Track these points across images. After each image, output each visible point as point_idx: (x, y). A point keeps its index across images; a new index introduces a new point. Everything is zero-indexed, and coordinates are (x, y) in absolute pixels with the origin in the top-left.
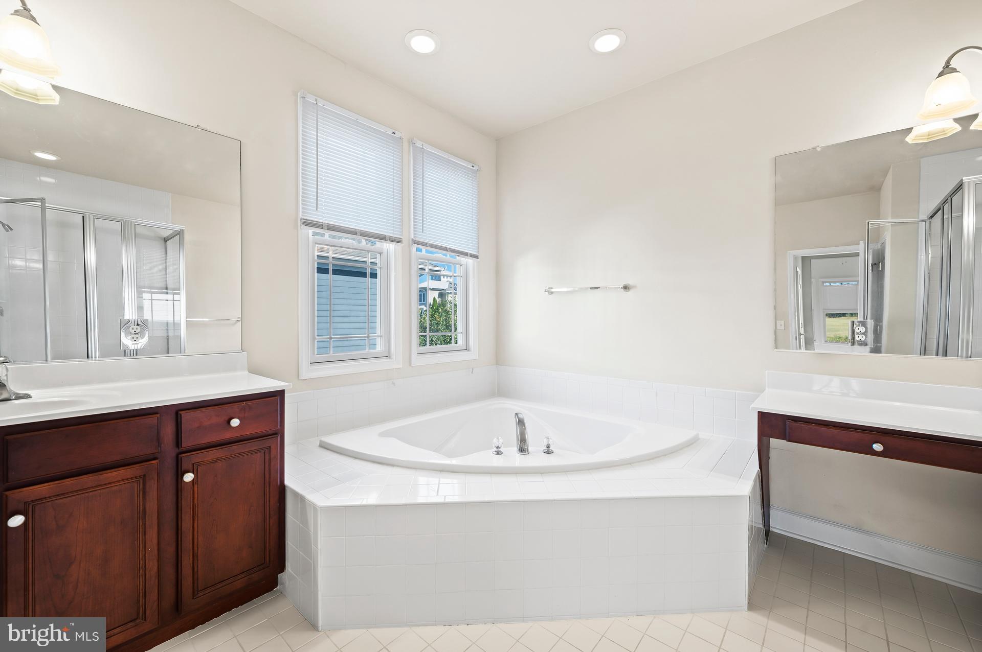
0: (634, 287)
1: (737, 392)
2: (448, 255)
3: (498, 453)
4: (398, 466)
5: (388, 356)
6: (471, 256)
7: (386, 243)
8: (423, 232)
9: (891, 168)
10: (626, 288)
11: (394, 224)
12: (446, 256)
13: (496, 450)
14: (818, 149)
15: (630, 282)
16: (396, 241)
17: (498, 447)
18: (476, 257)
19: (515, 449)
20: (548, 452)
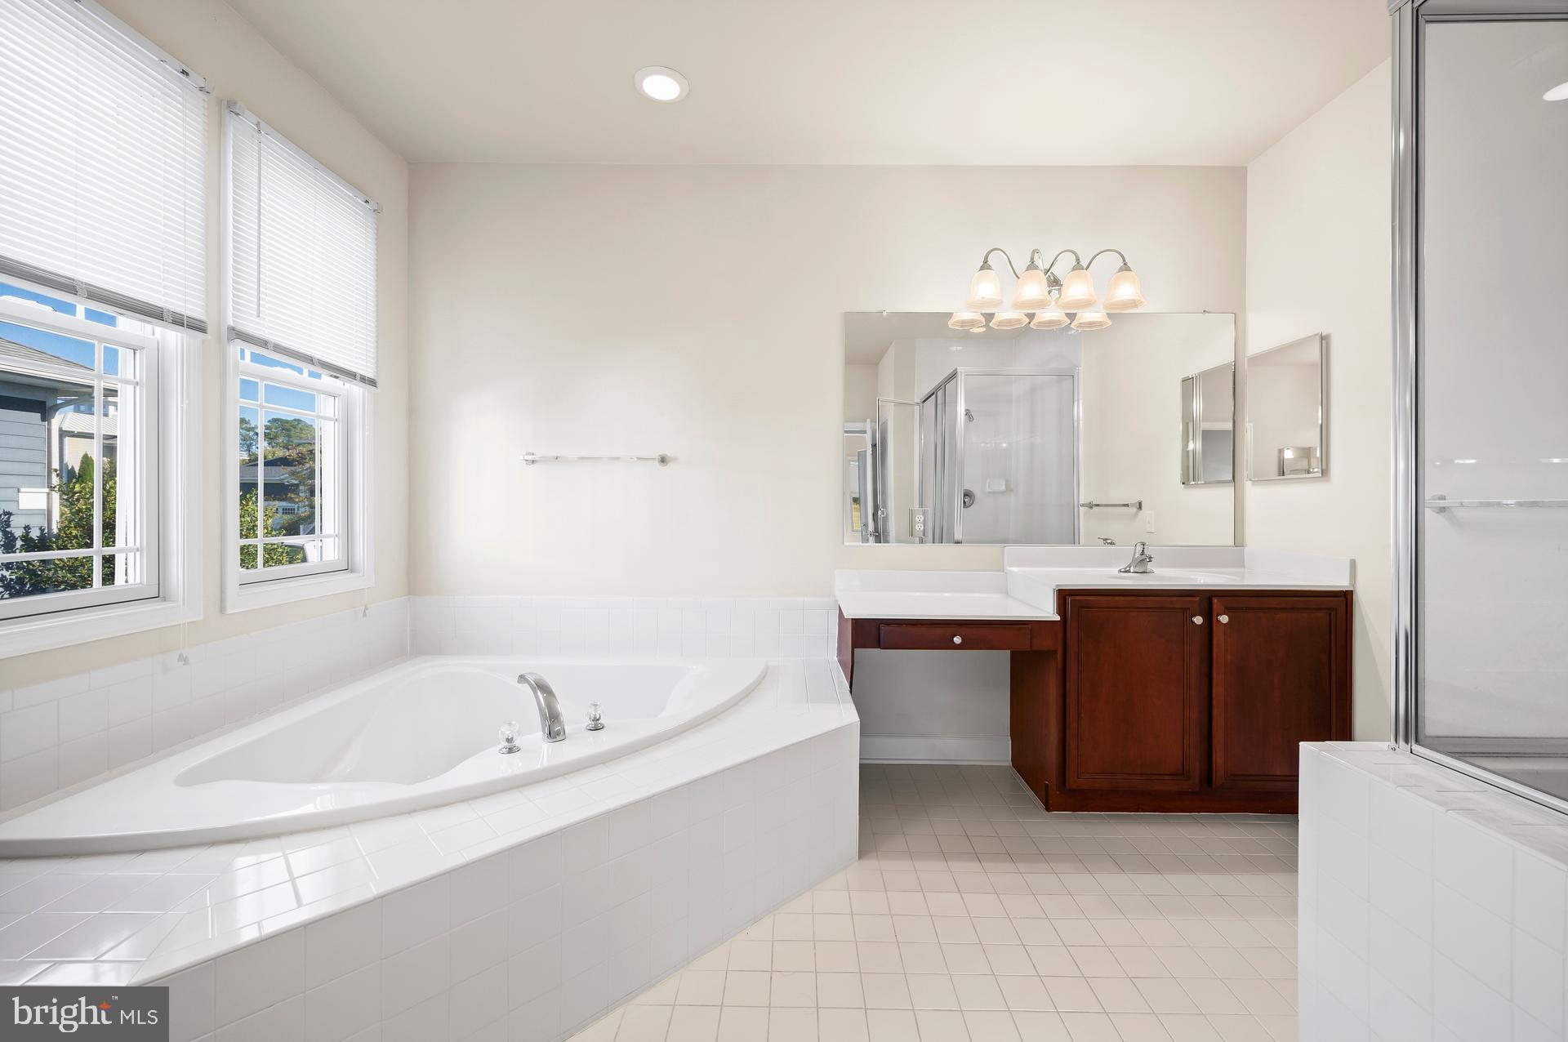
0: (675, 459)
1: (806, 599)
2: (306, 371)
3: (511, 751)
4: (291, 833)
5: (159, 595)
6: (363, 379)
7: (164, 327)
8: (259, 316)
9: (893, 344)
10: (663, 460)
11: (185, 286)
12: (300, 371)
13: (506, 744)
14: (885, 314)
15: (668, 453)
16: (190, 327)
17: (509, 740)
18: (372, 383)
19: (539, 735)
20: (597, 727)
